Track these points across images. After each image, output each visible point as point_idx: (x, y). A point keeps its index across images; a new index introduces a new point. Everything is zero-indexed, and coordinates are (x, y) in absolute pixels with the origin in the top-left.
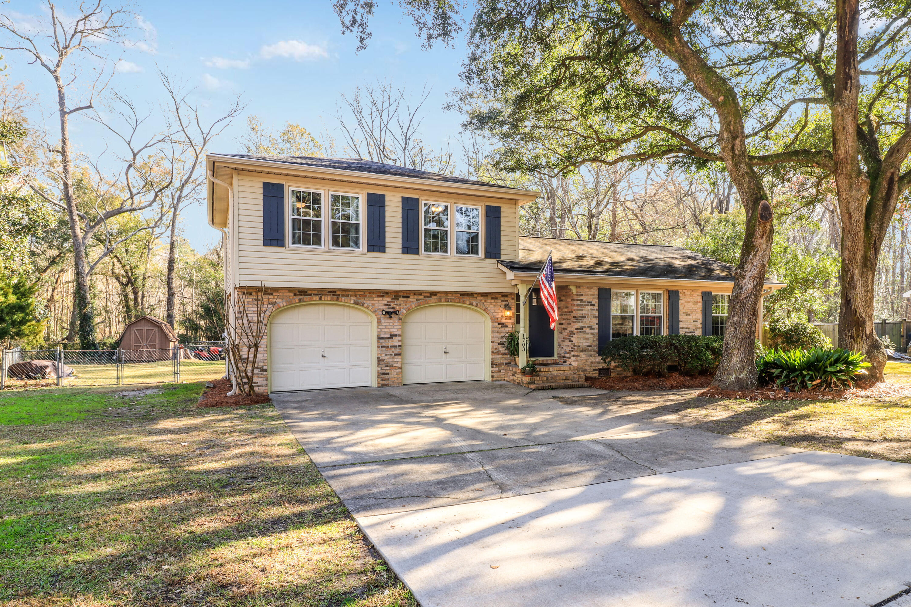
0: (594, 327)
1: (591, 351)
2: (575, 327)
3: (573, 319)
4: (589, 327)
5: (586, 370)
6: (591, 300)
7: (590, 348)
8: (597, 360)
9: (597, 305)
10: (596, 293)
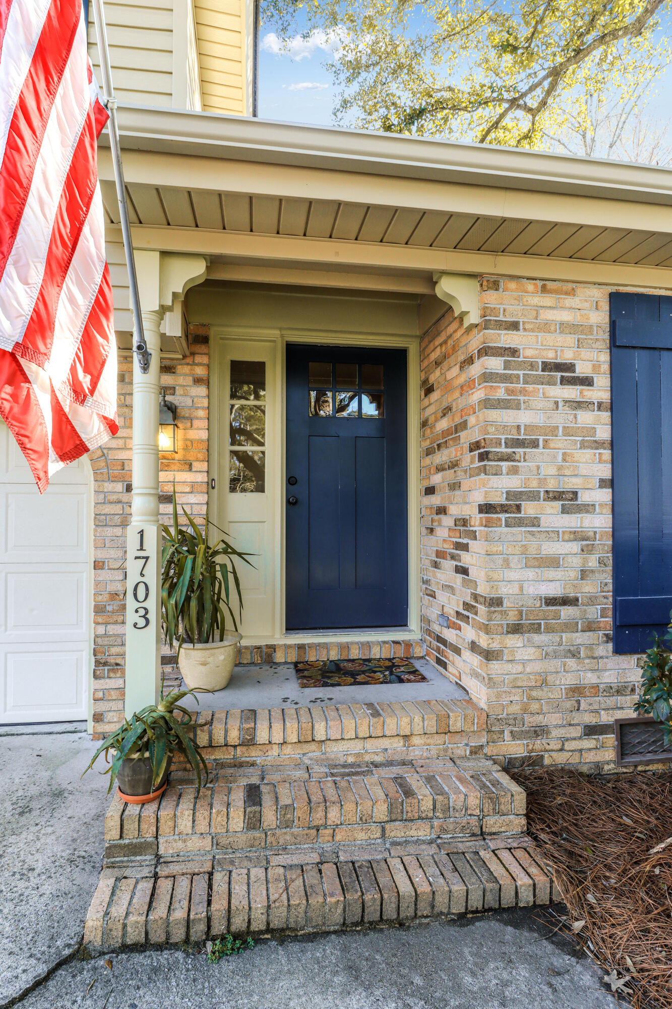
0: (585, 497)
1: (570, 627)
2: (479, 497)
3: (469, 460)
4: (557, 496)
5: (540, 731)
6: (567, 357)
7: (566, 612)
8: (609, 678)
9: (603, 382)
10: (600, 318)
